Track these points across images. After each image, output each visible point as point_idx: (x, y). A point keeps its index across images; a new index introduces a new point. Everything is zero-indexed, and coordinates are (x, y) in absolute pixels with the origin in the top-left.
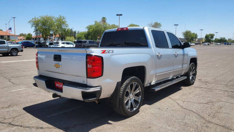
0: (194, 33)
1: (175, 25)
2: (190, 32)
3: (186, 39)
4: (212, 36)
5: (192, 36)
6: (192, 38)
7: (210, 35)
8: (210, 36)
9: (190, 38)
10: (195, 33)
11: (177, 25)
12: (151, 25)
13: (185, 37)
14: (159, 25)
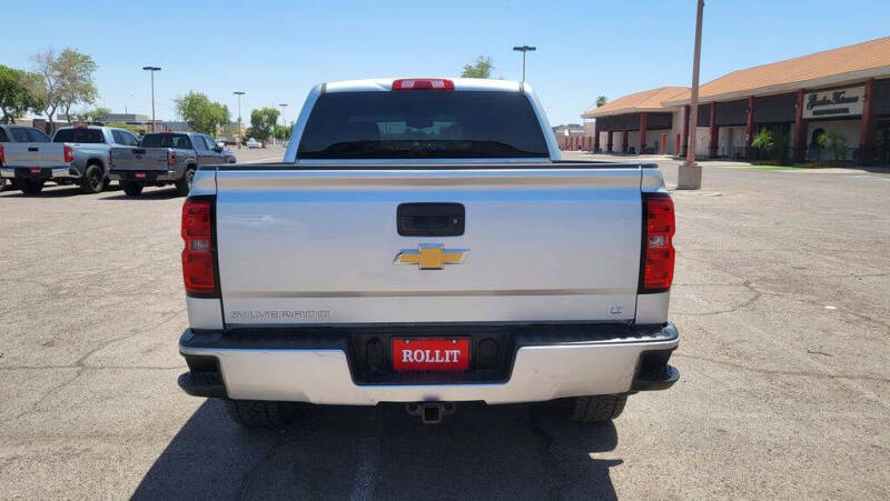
0: (217, 105)
1: (148, 68)
2: (205, 98)
3: (191, 124)
4: (273, 117)
5: (214, 113)
6: (212, 121)
7: (266, 112)
8: (265, 118)
9: (205, 122)
10: (222, 104)
11: (156, 69)
12: (49, 59)
13: (187, 116)
14: (86, 62)
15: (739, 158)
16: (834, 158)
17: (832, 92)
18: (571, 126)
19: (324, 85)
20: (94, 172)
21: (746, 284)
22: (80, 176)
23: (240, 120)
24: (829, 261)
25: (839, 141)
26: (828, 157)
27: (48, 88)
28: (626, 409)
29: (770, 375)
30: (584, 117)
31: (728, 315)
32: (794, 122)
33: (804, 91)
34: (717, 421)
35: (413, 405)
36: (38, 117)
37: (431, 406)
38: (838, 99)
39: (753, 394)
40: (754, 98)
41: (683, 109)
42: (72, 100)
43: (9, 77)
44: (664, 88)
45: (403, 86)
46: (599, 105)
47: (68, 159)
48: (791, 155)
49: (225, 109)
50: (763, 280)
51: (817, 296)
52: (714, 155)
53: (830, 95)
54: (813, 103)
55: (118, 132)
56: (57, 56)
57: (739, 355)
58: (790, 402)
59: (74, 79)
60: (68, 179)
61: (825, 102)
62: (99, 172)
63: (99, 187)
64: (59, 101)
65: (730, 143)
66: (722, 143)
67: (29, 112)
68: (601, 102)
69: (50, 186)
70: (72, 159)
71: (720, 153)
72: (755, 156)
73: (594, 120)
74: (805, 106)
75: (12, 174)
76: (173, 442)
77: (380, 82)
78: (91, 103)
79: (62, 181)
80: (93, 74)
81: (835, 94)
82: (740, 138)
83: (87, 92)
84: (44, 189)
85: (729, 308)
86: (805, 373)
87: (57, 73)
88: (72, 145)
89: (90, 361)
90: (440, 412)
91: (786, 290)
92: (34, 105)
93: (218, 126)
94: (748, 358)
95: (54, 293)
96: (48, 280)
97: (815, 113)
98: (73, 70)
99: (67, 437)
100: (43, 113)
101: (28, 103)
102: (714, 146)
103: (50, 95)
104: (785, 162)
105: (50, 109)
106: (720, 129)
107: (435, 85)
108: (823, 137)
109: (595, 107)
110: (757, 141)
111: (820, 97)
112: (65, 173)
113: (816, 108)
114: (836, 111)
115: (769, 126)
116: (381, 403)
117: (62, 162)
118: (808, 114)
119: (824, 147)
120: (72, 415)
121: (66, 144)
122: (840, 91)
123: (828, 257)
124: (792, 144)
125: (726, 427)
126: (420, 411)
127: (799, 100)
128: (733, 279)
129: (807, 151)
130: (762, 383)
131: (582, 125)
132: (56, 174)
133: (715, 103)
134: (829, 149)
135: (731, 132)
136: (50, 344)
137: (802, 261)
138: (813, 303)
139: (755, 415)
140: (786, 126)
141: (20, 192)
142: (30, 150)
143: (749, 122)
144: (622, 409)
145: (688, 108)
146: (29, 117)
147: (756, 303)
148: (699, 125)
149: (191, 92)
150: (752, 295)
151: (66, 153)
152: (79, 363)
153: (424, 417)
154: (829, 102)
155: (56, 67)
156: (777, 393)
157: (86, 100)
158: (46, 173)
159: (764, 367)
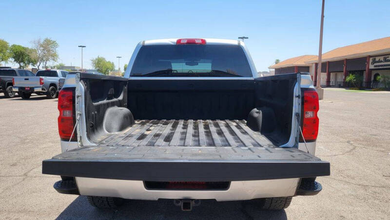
0: (109, 62)
1: (81, 46)
2: (104, 59)
3: (98, 70)
5: (108, 66)
6: (107, 69)
9: (104, 70)
10: (111, 62)
11: (84, 47)
12: (39, 42)
13: (96, 67)
14: (54, 43)
15: (340, 86)
16: (384, 87)
17: (383, 57)
18: (264, 72)
19: (144, 42)
20: (52, 90)
21: (348, 142)
22: (46, 91)
23: (119, 69)
24: (387, 132)
25: (387, 79)
26: (381, 86)
27: (38, 55)
28: (291, 203)
29: (365, 187)
30: (269, 68)
31: (340, 156)
32: (365, 70)
33: (370, 57)
34: (339, 211)
35: (178, 201)
36: (34, 67)
37: (187, 202)
38: (386, 60)
39: (357, 197)
40: (347, 60)
41: (314, 65)
42: (47, 60)
43: (22, 50)
44: (305, 56)
45: (182, 42)
46: (276, 63)
47: (41, 83)
48: (364, 85)
49: (113, 64)
50: (356, 140)
51: (384, 148)
52: (328, 85)
53: (382, 58)
54: (374, 62)
55: (64, 72)
56: (42, 41)
57: (348, 176)
58: (377, 202)
59: (49, 51)
60: (42, 92)
61: (380, 61)
62: (54, 90)
63: (54, 96)
64: (42, 60)
65: (336, 79)
66: (332, 79)
67: (30, 65)
68: (277, 62)
69: (34, 95)
70: (43, 83)
71: (331, 84)
72: (347, 85)
73: (274, 70)
74: (370, 63)
75: (17, 90)
76: (60, 216)
77: (171, 40)
78: (56, 61)
79: (38, 93)
80: (57, 49)
81: (384, 58)
82: (341, 77)
83: (54, 57)
84: (31, 97)
85: (341, 153)
86: (383, 187)
87: (42, 48)
88: (43, 77)
89: (30, 174)
90: (191, 205)
91: (368, 145)
92: (32, 62)
93: (110, 71)
94: (353, 178)
95: (23, 141)
96: (22, 136)
97: (375, 66)
98: (48, 47)
99: (9, 212)
100: (36, 65)
101: (30, 61)
102: (328, 81)
103: (39, 58)
104: (361, 88)
105: (38, 64)
106: (331, 74)
107: (197, 42)
108: (379, 77)
109: (275, 64)
110: (348, 79)
111: (377, 59)
112: (40, 90)
113: (375, 64)
114: (385, 65)
115: (353, 72)
116: (160, 199)
117: (39, 84)
118: (372, 67)
119: (379, 82)
120: (15, 200)
121: (41, 77)
122: (386, 56)
123: (386, 130)
124: (364, 80)
125: (344, 215)
126: (181, 204)
127: (367, 60)
128: (342, 140)
129: (372, 84)
130: (361, 192)
131: (269, 71)
132: (36, 90)
133: (329, 62)
134: (382, 82)
135: (336, 75)
136: (14, 165)
137: (374, 132)
138: (383, 151)
139: (359, 209)
140: (361, 72)
141: (21, 98)
142: (25, 79)
143: (344, 71)
144: (290, 204)
145: (317, 64)
146: (30, 67)
147: (354, 151)
148: (322, 72)
149: (98, 57)
150: (351, 147)
151: (40, 81)
152: (25, 175)
153: (182, 207)
154: (381, 62)
155: (42, 46)
156: (370, 197)
157: (54, 60)
158: (32, 90)
159: (361, 183)
